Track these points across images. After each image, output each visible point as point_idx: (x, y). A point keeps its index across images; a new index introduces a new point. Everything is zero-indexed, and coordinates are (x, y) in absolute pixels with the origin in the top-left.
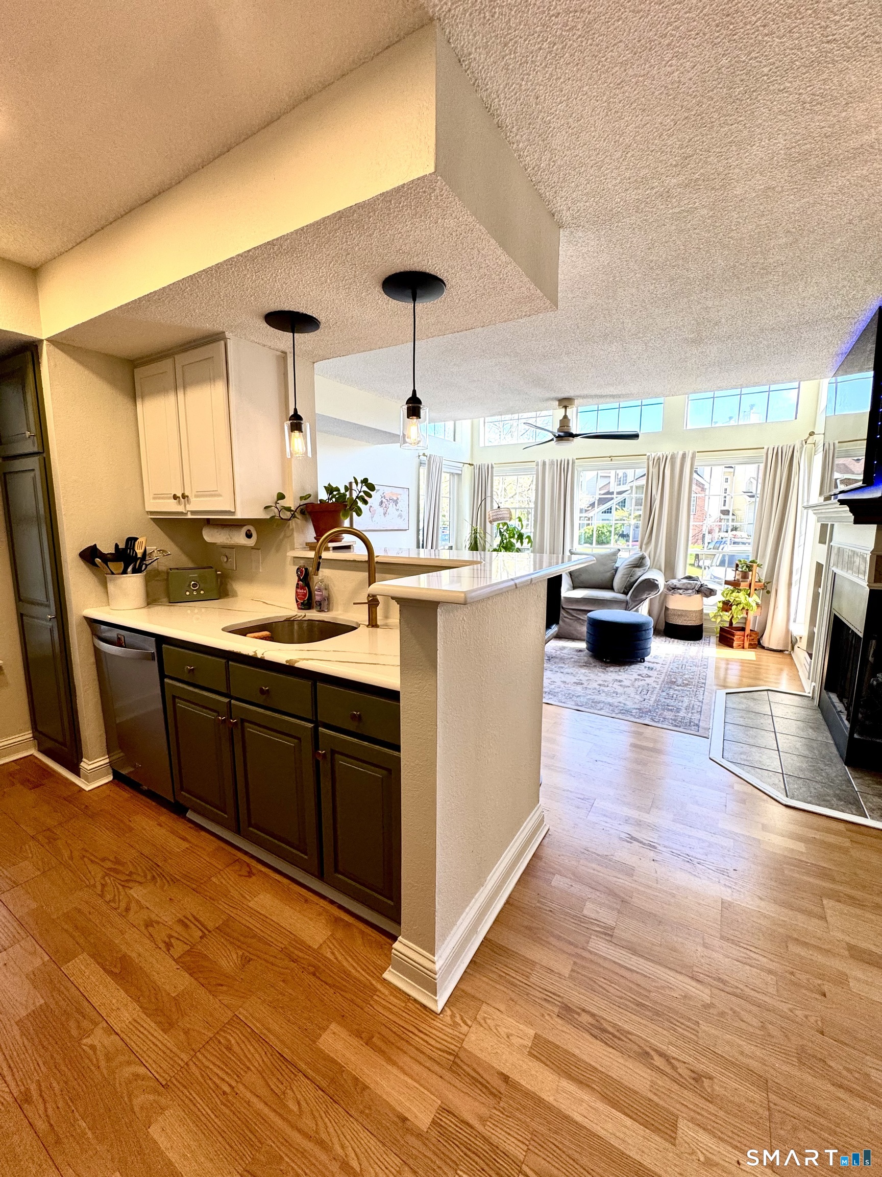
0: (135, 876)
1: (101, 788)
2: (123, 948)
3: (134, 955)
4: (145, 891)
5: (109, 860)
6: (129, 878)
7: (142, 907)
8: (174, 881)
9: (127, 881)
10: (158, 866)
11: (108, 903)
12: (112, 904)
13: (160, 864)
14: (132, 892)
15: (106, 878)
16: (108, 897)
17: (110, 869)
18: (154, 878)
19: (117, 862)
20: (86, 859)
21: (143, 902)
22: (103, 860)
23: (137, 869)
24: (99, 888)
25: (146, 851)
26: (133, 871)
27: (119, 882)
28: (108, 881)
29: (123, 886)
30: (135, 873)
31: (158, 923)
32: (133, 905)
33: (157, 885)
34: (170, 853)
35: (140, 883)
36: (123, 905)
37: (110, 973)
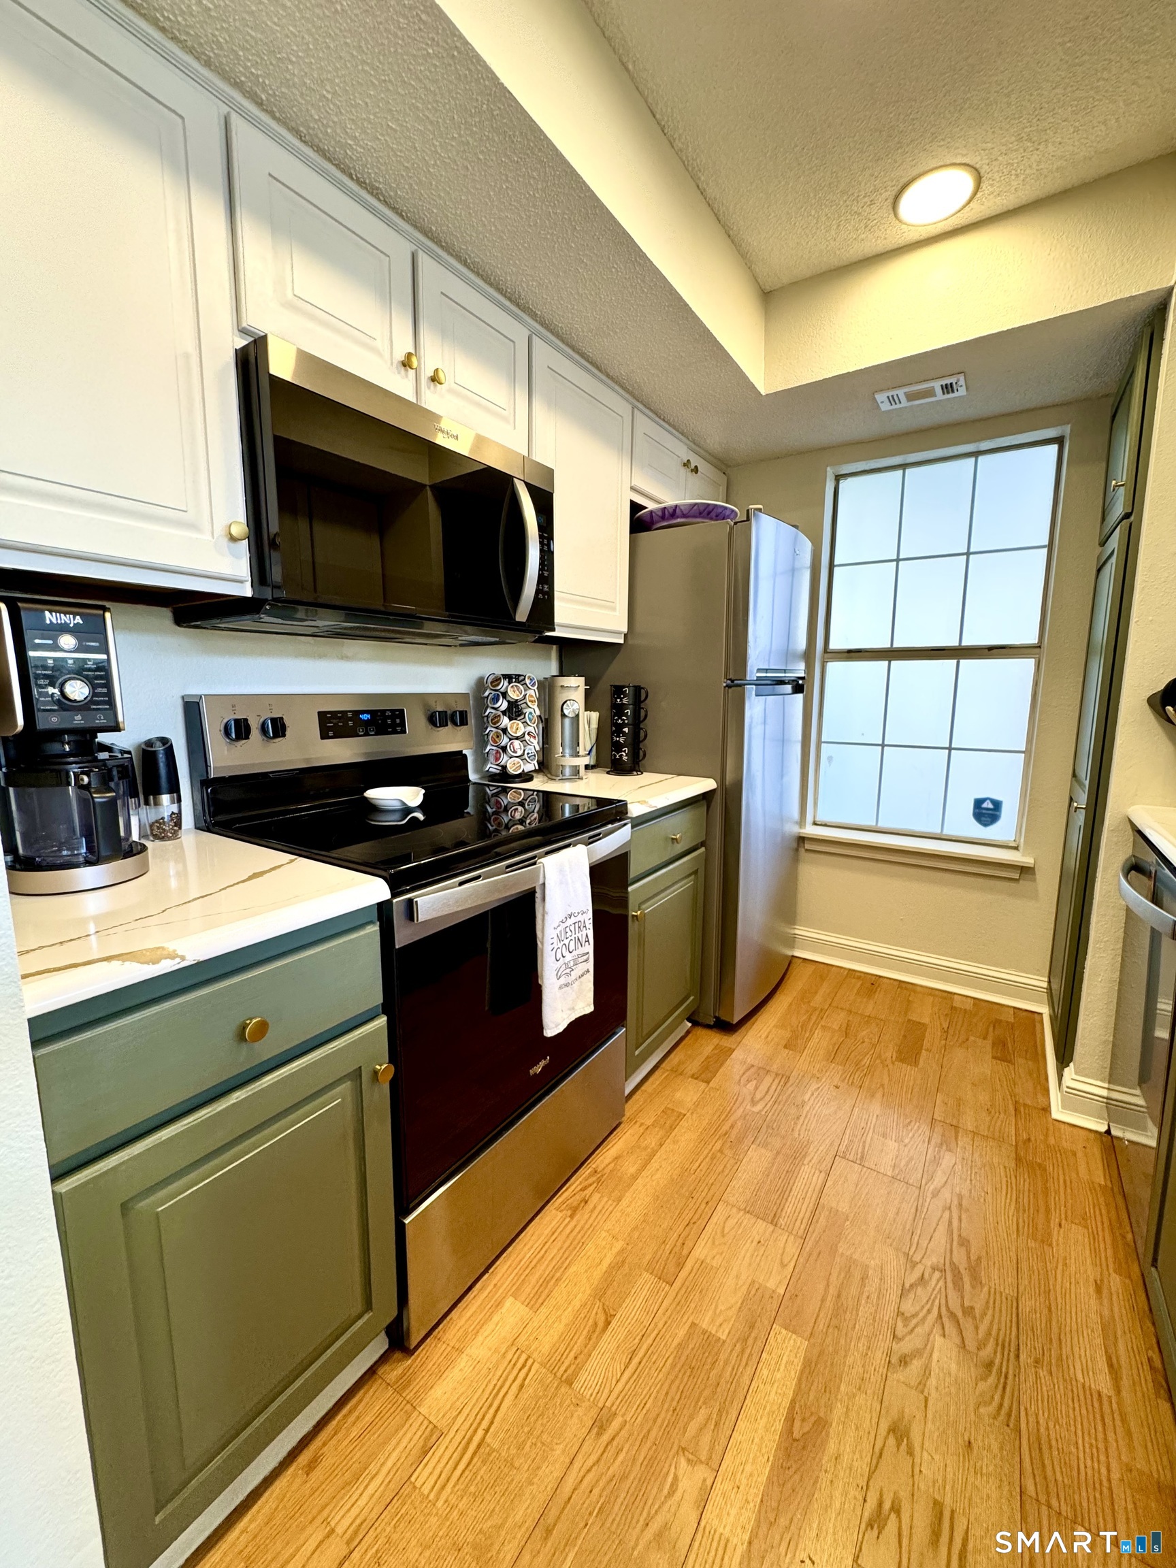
0: (967, 1325)
1: (1075, 1131)
2: (839, 1410)
3: (832, 1446)
4: (954, 1367)
5: (968, 1253)
6: (960, 1314)
7: (921, 1386)
8: (1010, 1419)
9: (952, 1315)
10: (1018, 1356)
11: (899, 1313)
12: (900, 1324)
13: (1022, 1357)
14: (938, 1340)
15: (937, 1274)
16: (908, 1307)
17: (955, 1268)
18: (989, 1365)
19: (974, 1271)
20: (947, 1214)
21: (933, 1381)
22: (964, 1242)
23: (984, 1314)
24: (916, 1274)
25: (1027, 1305)
26: (977, 1312)
27: (943, 1302)
28: (933, 1282)
29: (940, 1316)
30: (974, 1318)
31: (910, 1452)
32: (916, 1365)
33: (982, 1386)
34: (1060, 1359)
35: (963, 1345)
36: (906, 1346)
37: (790, 1420)
